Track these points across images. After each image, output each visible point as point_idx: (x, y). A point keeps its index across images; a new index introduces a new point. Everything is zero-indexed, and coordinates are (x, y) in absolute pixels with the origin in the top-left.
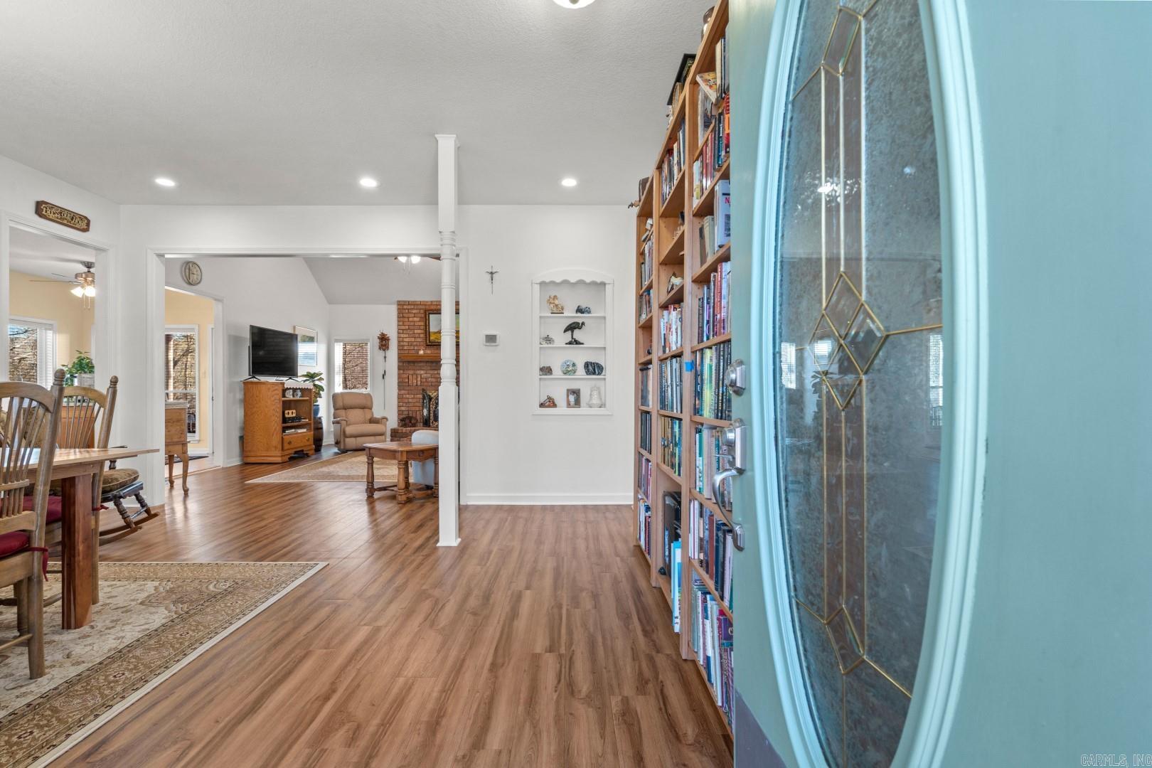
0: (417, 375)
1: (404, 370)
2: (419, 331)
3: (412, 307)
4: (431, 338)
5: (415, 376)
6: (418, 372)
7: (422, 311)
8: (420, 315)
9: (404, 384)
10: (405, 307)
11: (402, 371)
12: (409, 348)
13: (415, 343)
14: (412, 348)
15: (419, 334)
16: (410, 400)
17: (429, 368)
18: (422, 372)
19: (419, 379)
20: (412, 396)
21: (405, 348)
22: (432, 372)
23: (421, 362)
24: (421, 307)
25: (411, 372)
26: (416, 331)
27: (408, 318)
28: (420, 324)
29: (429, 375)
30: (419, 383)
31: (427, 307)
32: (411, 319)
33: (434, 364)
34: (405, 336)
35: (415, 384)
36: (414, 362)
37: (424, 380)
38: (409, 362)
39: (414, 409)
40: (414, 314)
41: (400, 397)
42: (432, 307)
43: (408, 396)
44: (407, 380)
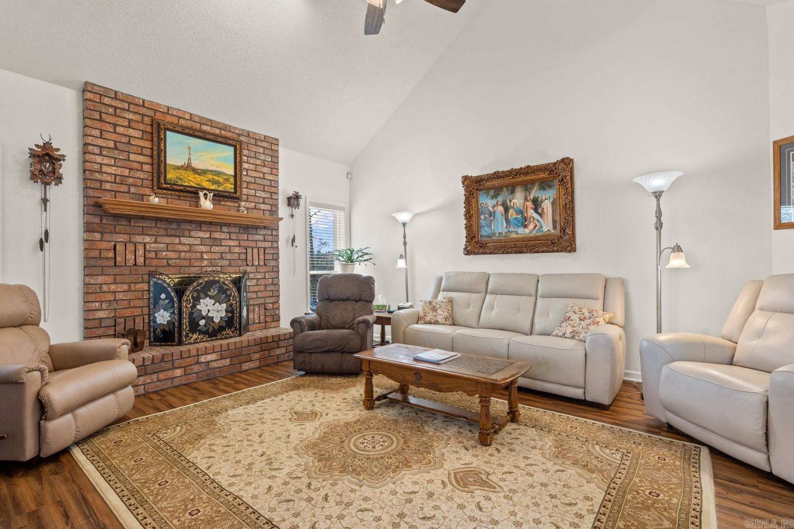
0: (135, 244)
1: (102, 233)
2: (141, 158)
3: (126, 106)
4: (169, 176)
5: (130, 247)
6: (138, 239)
7: (147, 120)
8: (142, 127)
9: (105, 263)
10: (107, 101)
11: (97, 236)
12: (115, 187)
13: (131, 180)
14: (124, 188)
15: (142, 163)
16: (120, 296)
17: (162, 232)
18: (148, 239)
19: (140, 252)
20: (125, 287)
21: (108, 186)
22: (167, 240)
23: (143, 218)
24: (143, 111)
25: (122, 238)
26: (133, 157)
27: (115, 125)
28: (141, 143)
29: (162, 245)
30: (140, 260)
31: (158, 116)
32: (120, 130)
33: (174, 226)
34: (106, 161)
35: (132, 262)
36: (129, 218)
37: (152, 255)
38: (117, 216)
39: (128, 312)
40: (130, 121)
41: (89, 292)
42: (169, 119)
43: (113, 287)
44: (111, 255)
